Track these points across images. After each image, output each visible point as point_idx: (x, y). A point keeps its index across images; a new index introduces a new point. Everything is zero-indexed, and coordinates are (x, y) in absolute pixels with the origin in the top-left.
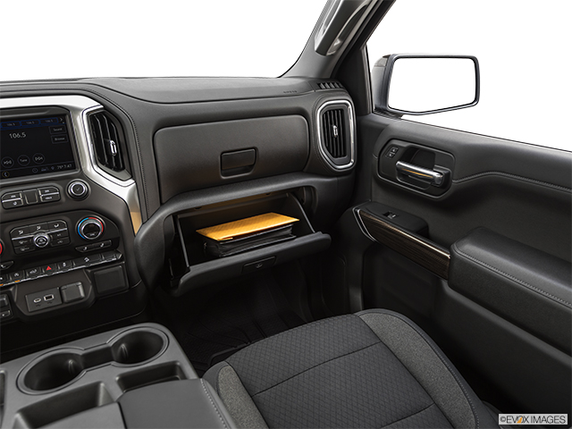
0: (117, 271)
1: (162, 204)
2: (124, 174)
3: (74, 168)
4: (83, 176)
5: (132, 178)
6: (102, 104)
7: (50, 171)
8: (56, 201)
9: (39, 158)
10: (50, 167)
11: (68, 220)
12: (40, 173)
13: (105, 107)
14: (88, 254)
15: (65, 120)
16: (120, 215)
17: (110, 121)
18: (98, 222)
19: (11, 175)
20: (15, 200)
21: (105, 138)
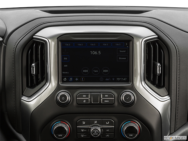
1: (187, 121)
2: (163, 91)
3: (128, 81)
4: (133, 88)
5: (169, 94)
6: (157, 34)
7: (111, 81)
8: (110, 104)
9: (106, 71)
10: (112, 78)
11: (116, 119)
12: (104, 81)
13: (159, 37)
15: (129, 45)
16: (154, 122)
17: (160, 48)
18: (136, 126)
19: (87, 80)
20: (85, 99)
21: (155, 60)
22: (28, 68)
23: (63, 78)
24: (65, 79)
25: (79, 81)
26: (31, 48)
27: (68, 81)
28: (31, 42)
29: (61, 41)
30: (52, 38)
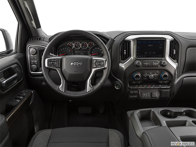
0: (168, 92)
1: (183, 73)
2: (175, 61)
3: (163, 57)
4: (165, 60)
5: (178, 62)
6: (174, 38)
8: (157, 66)
9: (154, 53)
10: (156, 56)
11: (159, 72)
12: (153, 57)
13: (175, 39)
14: (161, 84)
15: (164, 42)
16: (173, 73)
17: (175, 44)
18: (167, 74)
19: (146, 57)
20: (147, 64)
21: (173, 49)
22: (122, 52)
23: (137, 56)
24: (138, 56)
25: (143, 57)
26: (124, 44)
27: (139, 57)
28: (124, 41)
29: (137, 41)
30: (134, 40)
